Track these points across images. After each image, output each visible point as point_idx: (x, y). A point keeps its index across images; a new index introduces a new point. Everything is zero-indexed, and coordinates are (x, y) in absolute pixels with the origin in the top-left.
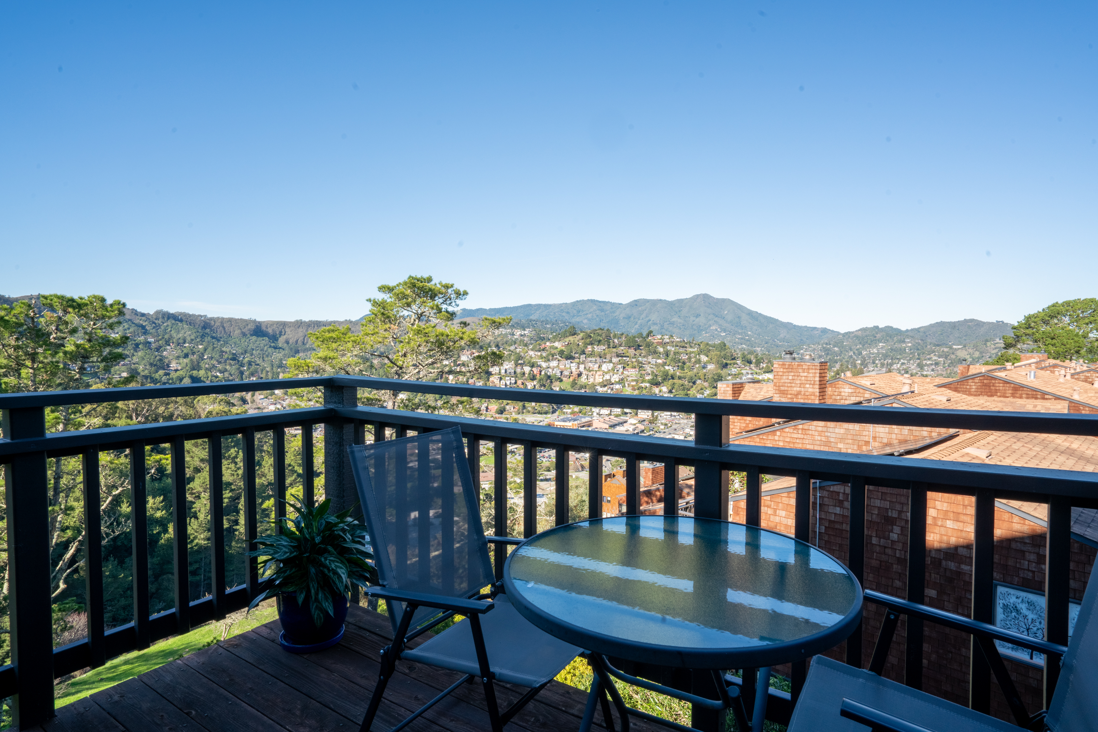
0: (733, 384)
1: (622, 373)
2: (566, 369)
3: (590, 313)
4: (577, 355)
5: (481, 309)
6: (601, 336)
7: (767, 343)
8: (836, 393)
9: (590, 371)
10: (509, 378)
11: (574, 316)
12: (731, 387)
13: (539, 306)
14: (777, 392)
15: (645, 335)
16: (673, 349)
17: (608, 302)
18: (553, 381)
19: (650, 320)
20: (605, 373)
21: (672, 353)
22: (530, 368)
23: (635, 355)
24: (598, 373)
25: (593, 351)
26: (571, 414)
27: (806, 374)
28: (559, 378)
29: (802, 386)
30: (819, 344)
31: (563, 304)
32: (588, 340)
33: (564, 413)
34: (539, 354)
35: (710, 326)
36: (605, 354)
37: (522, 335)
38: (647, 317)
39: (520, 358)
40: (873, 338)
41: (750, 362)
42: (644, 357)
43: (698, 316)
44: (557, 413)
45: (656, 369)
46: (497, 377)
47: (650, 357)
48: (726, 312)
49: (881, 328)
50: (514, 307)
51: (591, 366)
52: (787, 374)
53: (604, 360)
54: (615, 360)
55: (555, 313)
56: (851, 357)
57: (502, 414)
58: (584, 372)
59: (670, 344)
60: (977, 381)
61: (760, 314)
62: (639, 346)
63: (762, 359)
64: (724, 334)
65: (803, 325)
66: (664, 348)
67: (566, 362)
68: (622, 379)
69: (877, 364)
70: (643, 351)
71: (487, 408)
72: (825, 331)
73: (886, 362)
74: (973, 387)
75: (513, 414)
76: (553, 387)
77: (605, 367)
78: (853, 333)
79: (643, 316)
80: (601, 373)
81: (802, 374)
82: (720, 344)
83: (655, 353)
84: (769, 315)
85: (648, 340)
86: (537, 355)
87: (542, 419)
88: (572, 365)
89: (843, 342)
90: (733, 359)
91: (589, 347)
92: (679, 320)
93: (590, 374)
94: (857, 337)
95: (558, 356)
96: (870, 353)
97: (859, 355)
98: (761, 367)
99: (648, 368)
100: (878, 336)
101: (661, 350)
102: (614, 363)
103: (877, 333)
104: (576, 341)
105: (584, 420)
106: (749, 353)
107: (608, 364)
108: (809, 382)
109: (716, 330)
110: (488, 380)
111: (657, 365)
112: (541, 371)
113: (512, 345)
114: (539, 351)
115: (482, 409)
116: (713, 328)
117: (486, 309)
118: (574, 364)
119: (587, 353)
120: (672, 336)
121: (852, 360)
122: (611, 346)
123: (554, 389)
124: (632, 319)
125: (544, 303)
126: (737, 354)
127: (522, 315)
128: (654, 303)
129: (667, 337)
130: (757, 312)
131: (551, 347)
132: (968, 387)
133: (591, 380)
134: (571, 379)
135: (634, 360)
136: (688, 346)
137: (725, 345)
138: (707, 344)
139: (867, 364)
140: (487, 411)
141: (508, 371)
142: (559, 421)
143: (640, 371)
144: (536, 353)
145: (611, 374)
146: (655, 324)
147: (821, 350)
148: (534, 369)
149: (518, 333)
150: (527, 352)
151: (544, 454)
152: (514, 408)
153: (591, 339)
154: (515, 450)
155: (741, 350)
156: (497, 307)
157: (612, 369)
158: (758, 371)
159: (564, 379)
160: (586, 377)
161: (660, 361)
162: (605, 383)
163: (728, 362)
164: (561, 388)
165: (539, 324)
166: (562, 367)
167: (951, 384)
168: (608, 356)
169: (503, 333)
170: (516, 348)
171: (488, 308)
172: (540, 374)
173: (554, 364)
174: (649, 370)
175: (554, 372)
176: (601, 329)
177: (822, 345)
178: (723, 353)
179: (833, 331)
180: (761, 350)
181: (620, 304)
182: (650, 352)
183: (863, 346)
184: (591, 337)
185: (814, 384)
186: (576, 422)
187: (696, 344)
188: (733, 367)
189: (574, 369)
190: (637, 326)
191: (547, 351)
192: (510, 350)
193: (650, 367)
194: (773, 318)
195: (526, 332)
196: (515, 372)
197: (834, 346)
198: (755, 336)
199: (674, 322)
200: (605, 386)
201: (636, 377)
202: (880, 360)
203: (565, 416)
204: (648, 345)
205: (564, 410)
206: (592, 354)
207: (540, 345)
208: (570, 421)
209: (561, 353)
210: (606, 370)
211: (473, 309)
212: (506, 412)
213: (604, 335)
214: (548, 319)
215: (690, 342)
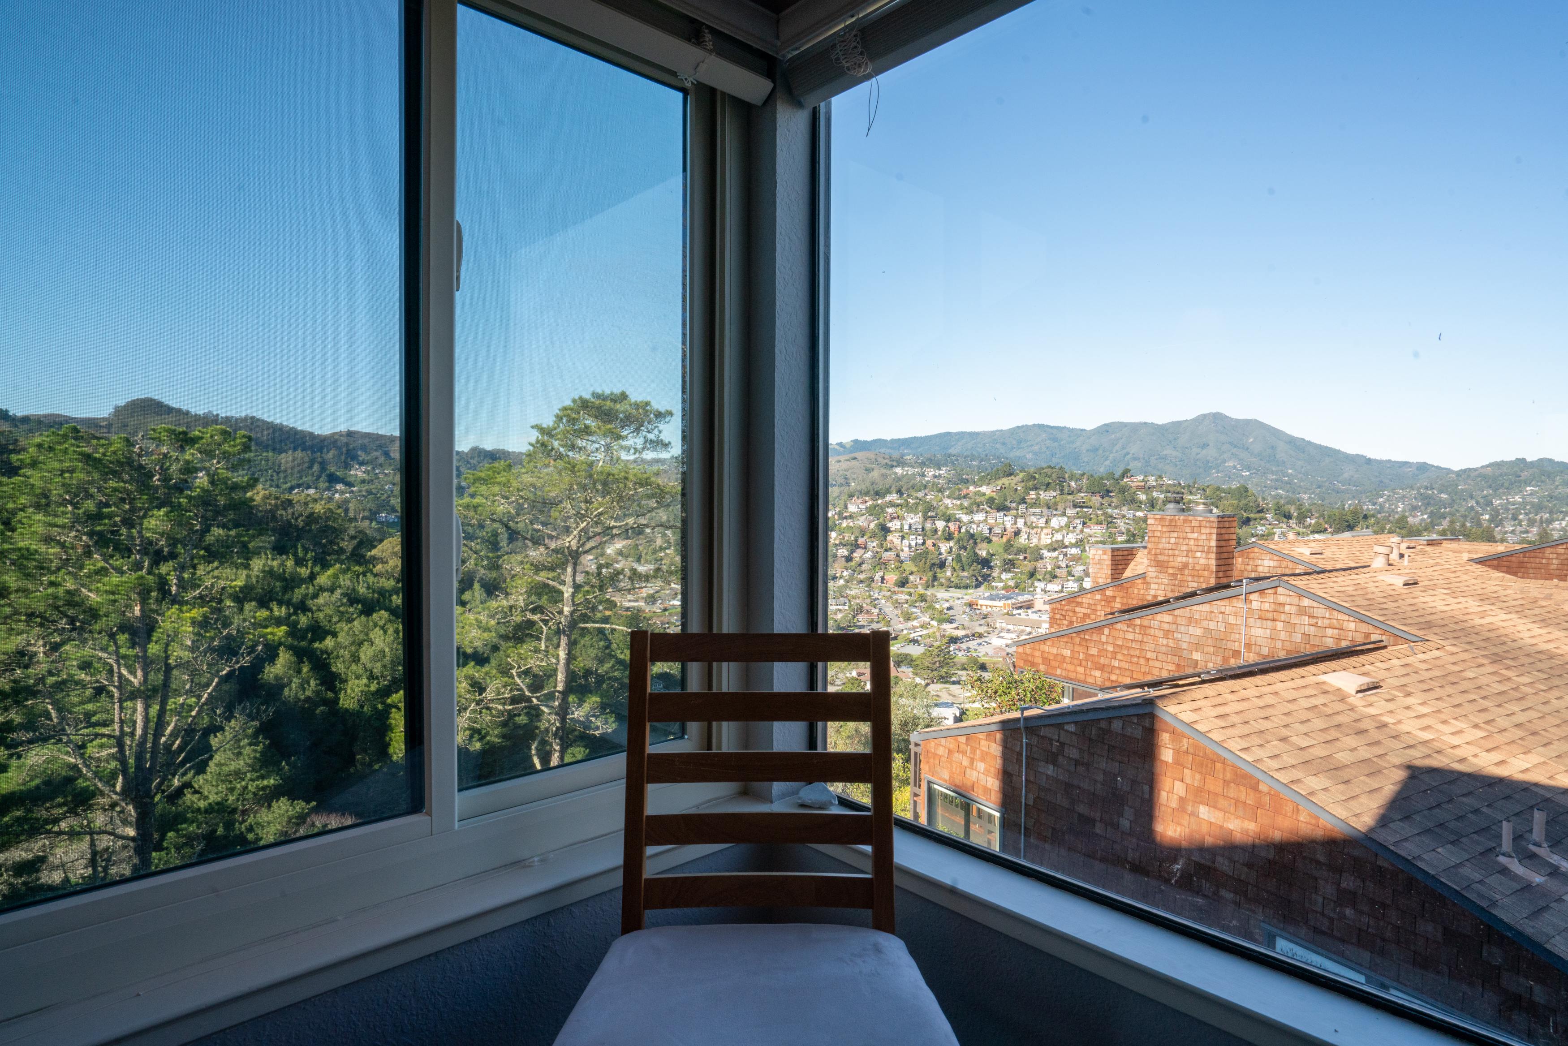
0: (1113, 550)
1: (1082, 531)
2: (997, 525)
3: (1037, 444)
4: (1014, 505)
5: (880, 440)
6: (1050, 477)
7: (1319, 487)
8: (1249, 568)
9: (1033, 528)
10: (914, 537)
11: (1013, 448)
12: (1110, 554)
13: (961, 435)
14: (1153, 563)
15: (1117, 474)
16: (1162, 496)
17: (1065, 428)
18: (978, 541)
19: (1128, 454)
20: (1055, 531)
21: (1160, 502)
22: (944, 523)
23: (1102, 504)
24: (1045, 531)
25: (1038, 499)
26: (1003, 589)
27: (1195, 535)
28: (987, 538)
29: (1190, 555)
30: (1412, 488)
31: (997, 431)
32: (1031, 483)
33: (993, 588)
34: (959, 502)
35: (1225, 461)
36: (1056, 504)
37: (935, 477)
38: (1123, 448)
39: (930, 507)
40: (1513, 479)
41: (1288, 517)
42: (1116, 507)
43: (1205, 446)
44: (983, 587)
45: (1134, 525)
46: (897, 535)
47: (1125, 508)
48: (1251, 440)
49: (1532, 463)
50: (926, 437)
51: (1035, 520)
52: (1167, 535)
53: (1054, 512)
54: (1071, 512)
55: (984, 444)
56: (1472, 508)
57: (903, 586)
58: (1024, 530)
59: (1157, 489)
60: (1563, 551)
61: (1309, 443)
62: (1108, 491)
63: (1310, 511)
64: (1248, 473)
65: (1385, 458)
66: (1147, 494)
67: (998, 514)
68: (1081, 541)
69: (1521, 521)
70: (1114, 500)
71: (883, 578)
72: (1423, 467)
73: (1538, 517)
74: (1554, 561)
75: (920, 587)
76: (977, 551)
77: (1055, 522)
78: (1475, 470)
79: (1117, 447)
80: (1049, 531)
81: (1190, 535)
82: (1238, 488)
83: (1133, 502)
84: (1323, 444)
85: (1122, 483)
86: (956, 505)
87: (960, 596)
88: (1005, 518)
89: (1457, 485)
90: (1259, 512)
91: (1032, 493)
92: (1174, 453)
93: (1032, 532)
94: (1484, 477)
95: (985, 507)
96: (1509, 503)
97: (1487, 505)
98: (1307, 524)
99: (1122, 524)
100: (1525, 475)
101: (1143, 497)
102: (1069, 517)
103: (1522, 470)
104: (1013, 485)
105: (1021, 599)
106: (1288, 503)
107: (1060, 518)
108: (1200, 549)
109: (1235, 467)
110: (885, 539)
111: (1136, 520)
112: (960, 528)
113: (920, 491)
114: (959, 499)
115: (875, 579)
116: (1230, 464)
117: (886, 441)
118: (1009, 518)
119: (1028, 501)
120: (1161, 477)
121: (1473, 513)
122: (1066, 491)
123: (980, 553)
124: (1100, 452)
125: (968, 430)
126: (1267, 504)
127: (937, 448)
128: (1135, 428)
129: (1153, 478)
130: (1304, 440)
131: (976, 493)
132: (1544, 561)
133: (1035, 541)
134: (1005, 539)
135: (1099, 512)
136: (1185, 491)
137: (1246, 490)
138: (1218, 489)
139: (1501, 520)
140: (882, 582)
141: (914, 527)
142: (984, 598)
143: (1108, 528)
144: (954, 502)
145: (1065, 532)
146: (1136, 459)
147: (1415, 498)
148: (950, 524)
149: (931, 474)
150: (942, 500)
151: (961, 645)
152: (921, 579)
153: (1034, 482)
154: (919, 638)
155: (1274, 497)
156: (901, 437)
157: (1066, 525)
158: (1302, 530)
159: (994, 539)
160: (1026, 536)
161: (1140, 514)
162: (1056, 546)
163: (1252, 516)
164: (988, 551)
165: (961, 460)
166: (991, 521)
167: (1511, 555)
168: (1060, 507)
169: (909, 473)
170: (926, 494)
171: (889, 439)
172: (960, 532)
173: (979, 517)
174: (1123, 527)
175: (979, 529)
176: (1050, 467)
177: (1418, 490)
178: (1243, 502)
179: (1438, 468)
180: (1310, 497)
181: (1082, 430)
182: (1125, 500)
183: (1495, 490)
184: (1035, 478)
185: (1208, 552)
186: (1009, 602)
187: (1198, 489)
188: (1259, 524)
189: (1008, 525)
190: (1108, 463)
191: (970, 498)
192: (917, 498)
193: (1125, 523)
194: (1330, 449)
195: (941, 472)
196: (923, 529)
197: (1441, 492)
198: (1300, 476)
199: (1166, 455)
200: (1055, 550)
201: (1102, 537)
202: (1526, 514)
203: (994, 592)
204: (1123, 490)
205: (993, 584)
206: (1036, 504)
207: (960, 490)
208: (1000, 599)
209: (991, 501)
210: (1057, 527)
211: (869, 440)
212: (910, 585)
213: (1054, 476)
214: (975, 453)
215: (1189, 486)
